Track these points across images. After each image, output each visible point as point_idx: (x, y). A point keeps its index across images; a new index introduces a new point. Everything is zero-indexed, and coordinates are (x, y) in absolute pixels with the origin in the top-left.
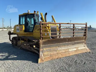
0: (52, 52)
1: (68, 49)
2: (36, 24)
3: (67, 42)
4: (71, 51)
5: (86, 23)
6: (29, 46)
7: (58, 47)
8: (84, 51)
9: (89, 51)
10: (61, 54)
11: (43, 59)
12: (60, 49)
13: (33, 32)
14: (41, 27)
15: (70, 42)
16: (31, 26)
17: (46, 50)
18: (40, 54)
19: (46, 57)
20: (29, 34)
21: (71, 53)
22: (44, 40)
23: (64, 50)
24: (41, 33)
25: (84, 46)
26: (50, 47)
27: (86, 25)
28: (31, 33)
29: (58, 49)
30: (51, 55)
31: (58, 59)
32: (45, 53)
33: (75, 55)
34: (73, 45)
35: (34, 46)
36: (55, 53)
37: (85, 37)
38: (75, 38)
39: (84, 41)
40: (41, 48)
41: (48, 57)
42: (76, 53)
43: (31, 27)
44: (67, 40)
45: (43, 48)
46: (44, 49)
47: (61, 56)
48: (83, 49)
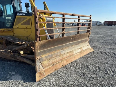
0: (54, 58)
1: (72, 51)
2: (18, 14)
3: (71, 42)
4: (76, 53)
5: (90, 15)
6: (11, 53)
7: (61, 50)
8: (88, 52)
9: (92, 50)
10: (66, 60)
11: (43, 73)
12: (64, 52)
13: (14, 27)
14: (37, 17)
15: (74, 41)
16: (7, 18)
17: (46, 57)
18: (37, 66)
19: (46, 68)
20: (6, 32)
21: (76, 56)
22: (42, 42)
23: (68, 53)
24: (37, 30)
25: (88, 45)
26: (50, 51)
27: (90, 18)
28: (10, 29)
29: (62, 53)
30: (53, 63)
31: (63, 67)
32: (44, 63)
33: (81, 57)
34: (77, 44)
35: (22, 52)
36: (58, 59)
37: (89, 33)
38: (79, 35)
39: (87, 38)
40: (37, 56)
41: (50, 68)
42: (81, 56)
43: (8, 20)
44: (71, 39)
45: (40, 54)
46: (43, 56)
47: (66, 62)
48: (87, 49)
